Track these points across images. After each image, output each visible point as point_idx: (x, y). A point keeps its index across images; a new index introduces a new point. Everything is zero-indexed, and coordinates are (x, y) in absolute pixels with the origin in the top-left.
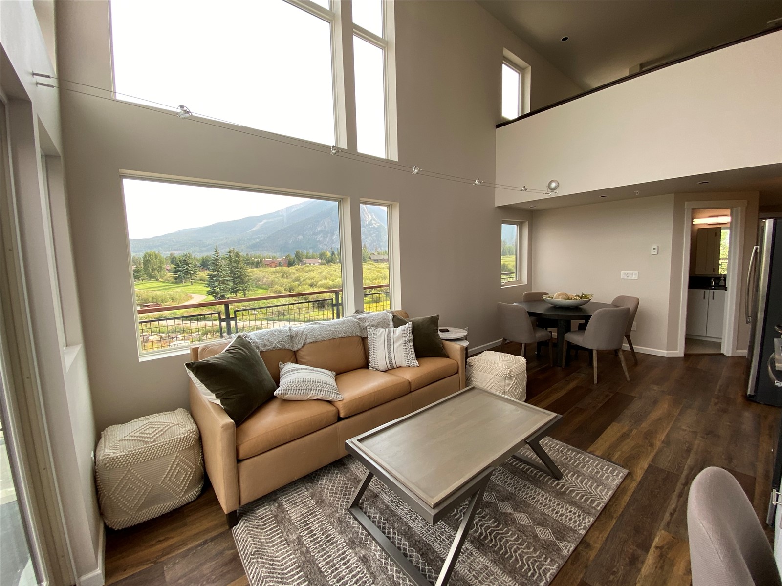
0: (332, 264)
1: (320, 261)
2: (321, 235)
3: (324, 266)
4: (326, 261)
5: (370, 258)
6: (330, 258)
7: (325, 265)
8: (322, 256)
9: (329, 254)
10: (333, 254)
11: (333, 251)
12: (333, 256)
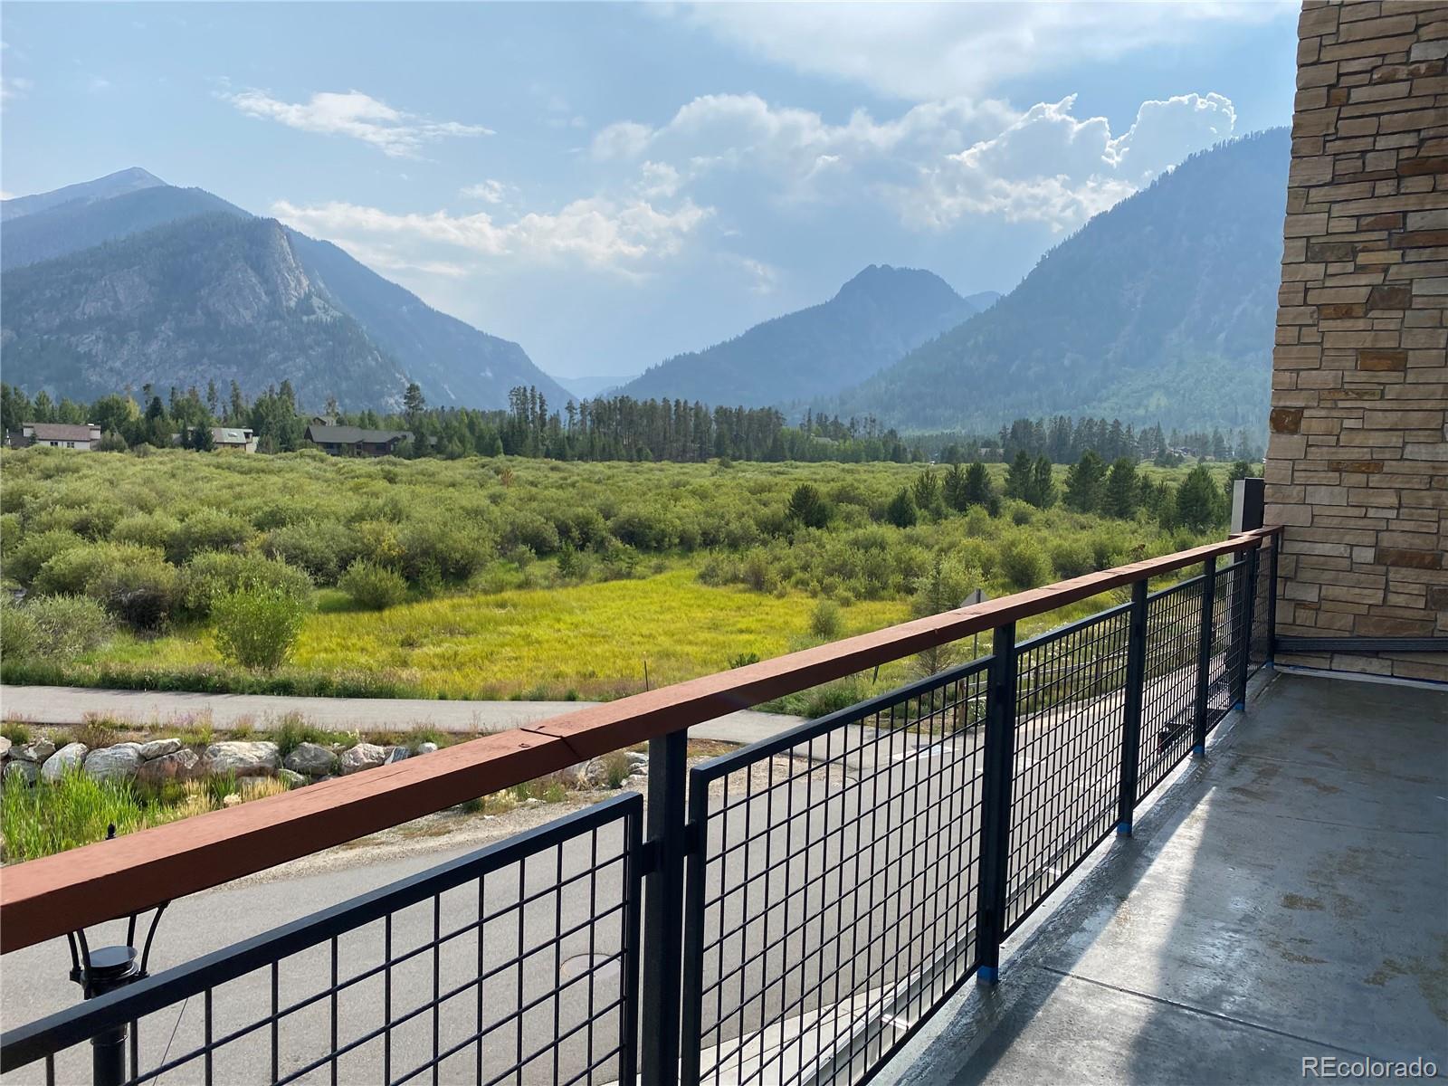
0: (152, 449)
1: (97, 435)
2: (98, 332)
3: (116, 453)
4: (125, 433)
5: (308, 435)
6: (143, 427)
7: (121, 451)
8: (106, 415)
9: (136, 411)
10: (155, 410)
11: (157, 400)
12: (157, 419)
